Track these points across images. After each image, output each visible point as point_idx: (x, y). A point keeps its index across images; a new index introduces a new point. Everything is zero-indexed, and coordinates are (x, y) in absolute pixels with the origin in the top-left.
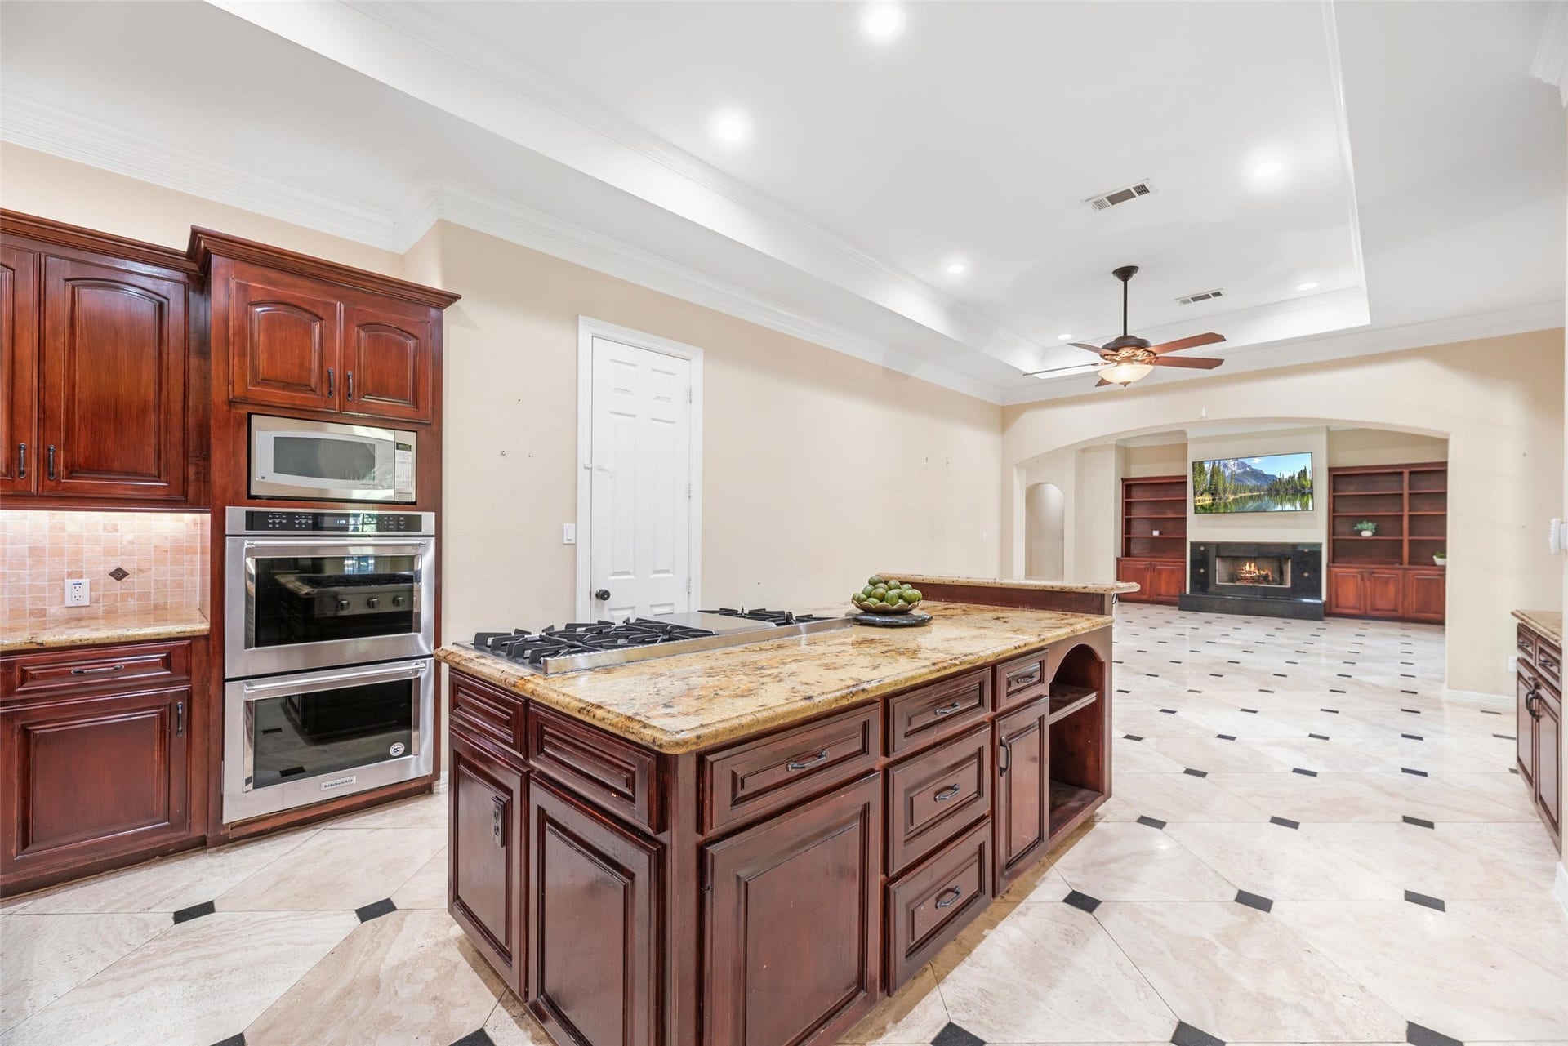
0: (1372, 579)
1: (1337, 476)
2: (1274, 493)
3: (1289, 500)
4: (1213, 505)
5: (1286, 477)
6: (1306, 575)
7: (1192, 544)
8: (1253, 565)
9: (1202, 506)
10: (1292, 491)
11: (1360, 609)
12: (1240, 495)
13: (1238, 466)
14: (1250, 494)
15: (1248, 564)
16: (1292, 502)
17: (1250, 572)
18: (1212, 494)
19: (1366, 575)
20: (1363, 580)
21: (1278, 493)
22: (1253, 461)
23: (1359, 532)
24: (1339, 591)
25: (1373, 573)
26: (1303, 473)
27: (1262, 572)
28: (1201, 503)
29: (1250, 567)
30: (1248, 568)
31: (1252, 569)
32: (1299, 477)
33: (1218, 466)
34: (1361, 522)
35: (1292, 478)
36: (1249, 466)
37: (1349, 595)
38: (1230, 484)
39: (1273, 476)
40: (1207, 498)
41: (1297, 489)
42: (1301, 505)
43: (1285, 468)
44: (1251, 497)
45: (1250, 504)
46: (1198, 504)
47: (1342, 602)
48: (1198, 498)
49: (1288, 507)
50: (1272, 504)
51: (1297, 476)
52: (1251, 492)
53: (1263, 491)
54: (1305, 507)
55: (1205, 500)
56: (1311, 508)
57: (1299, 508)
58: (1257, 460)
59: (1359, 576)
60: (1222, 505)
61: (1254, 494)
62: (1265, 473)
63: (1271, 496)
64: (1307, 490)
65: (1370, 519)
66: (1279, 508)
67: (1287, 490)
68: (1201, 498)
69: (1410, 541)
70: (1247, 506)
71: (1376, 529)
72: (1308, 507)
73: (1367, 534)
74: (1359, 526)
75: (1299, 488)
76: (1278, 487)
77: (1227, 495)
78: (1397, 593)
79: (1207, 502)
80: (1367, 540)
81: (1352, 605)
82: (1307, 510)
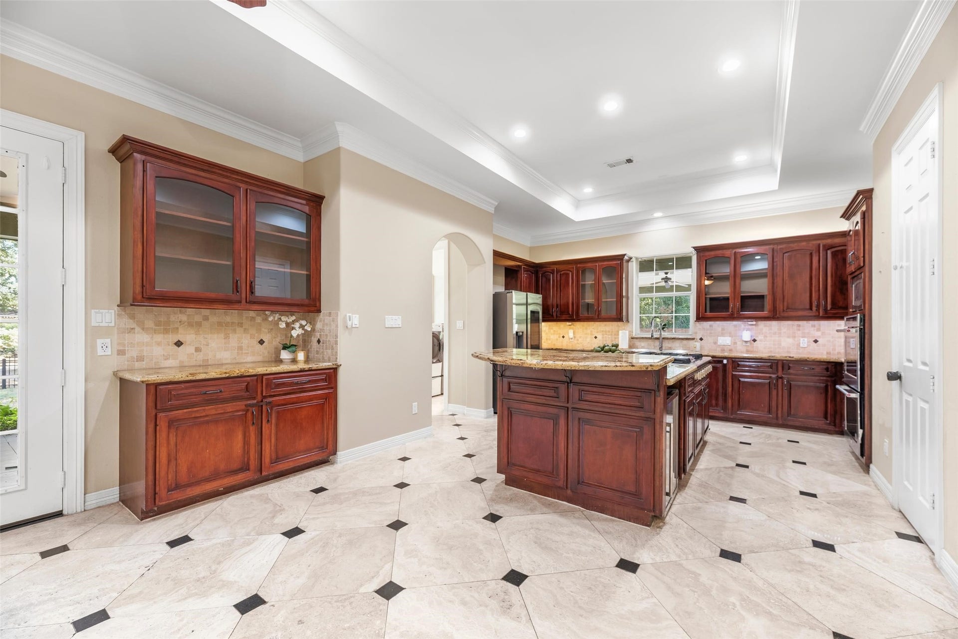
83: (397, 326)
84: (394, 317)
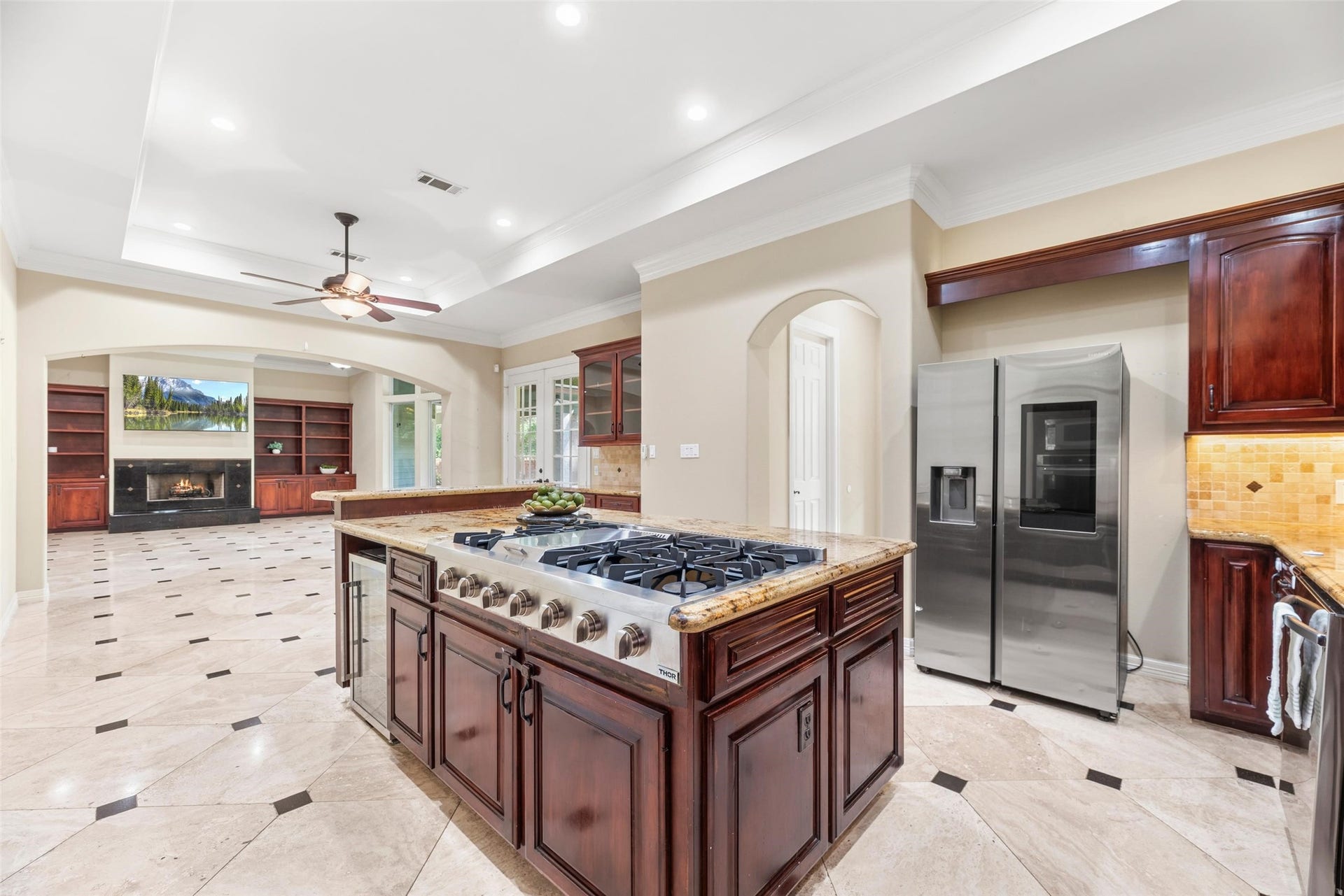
0: (286, 486)
1: (261, 404)
2: (213, 413)
3: (225, 421)
4: (147, 418)
5: (224, 401)
6: (238, 486)
7: (116, 461)
8: (187, 481)
9: (134, 419)
10: (228, 414)
11: (278, 510)
12: (178, 412)
13: (177, 384)
14: (188, 412)
15: (182, 481)
16: (228, 423)
17: (184, 488)
18: (147, 408)
19: (281, 483)
20: (279, 487)
21: (215, 414)
22: (193, 382)
23: (271, 451)
24: (262, 498)
25: (286, 481)
26: (239, 399)
27: (195, 487)
28: (132, 416)
29: (185, 483)
30: (182, 484)
31: (187, 485)
32: (235, 402)
33: (156, 381)
34: (273, 443)
35: (229, 402)
36: (189, 386)
37: (270, 500)
38: (168, 400)
39: (213, 398)
40: (140, 411)
41: (230, 411)
42: (235, 426)
43: (223, 392)
44: (190, 414)
45: (188, 422)
46: (128, 416)
47: (265, 505)
48: (128, 410)
49: (224, 427)
50: (209, 422)
51: (233, 401)
52: (190, 410)
53: (202, 410)
54: (238, 428)
55: (138, 413)
56: (243, 430)
57: (233, 429)
58: (197, 382)
59: (277, 484)
60: (158, 419)
61: (193, 412)
62: (205, 394)
63: (209, 416)
64: (241, 414)
65: (279, 440)
66: (216, 427)
67: (224, 412)
68: (132, 410)
69: (306, 457)
70: (185, 423)
71: (283, 448)
72: (240, 429)
73: (276, 452)
74: (271, 446)
75: (234, 412)
76: (216, 408)
77: (164, 411)
78: (302, 496)
79: (141, 415)
80: (277, 457)
81: (272, 507)
82: (240, 431)
83: (693, 456)
84: (689, 445)
